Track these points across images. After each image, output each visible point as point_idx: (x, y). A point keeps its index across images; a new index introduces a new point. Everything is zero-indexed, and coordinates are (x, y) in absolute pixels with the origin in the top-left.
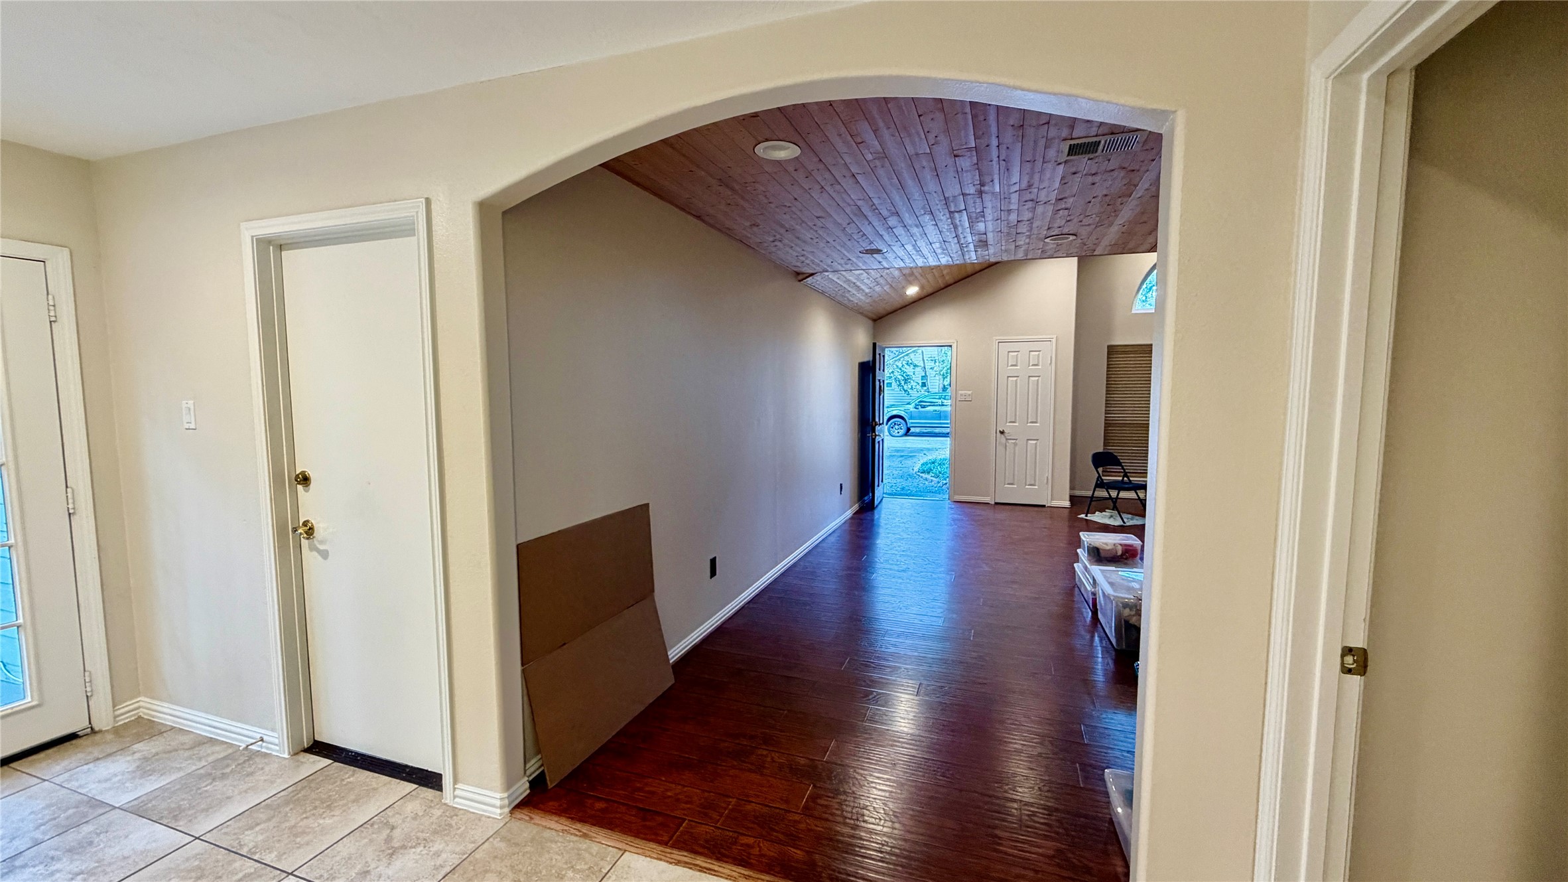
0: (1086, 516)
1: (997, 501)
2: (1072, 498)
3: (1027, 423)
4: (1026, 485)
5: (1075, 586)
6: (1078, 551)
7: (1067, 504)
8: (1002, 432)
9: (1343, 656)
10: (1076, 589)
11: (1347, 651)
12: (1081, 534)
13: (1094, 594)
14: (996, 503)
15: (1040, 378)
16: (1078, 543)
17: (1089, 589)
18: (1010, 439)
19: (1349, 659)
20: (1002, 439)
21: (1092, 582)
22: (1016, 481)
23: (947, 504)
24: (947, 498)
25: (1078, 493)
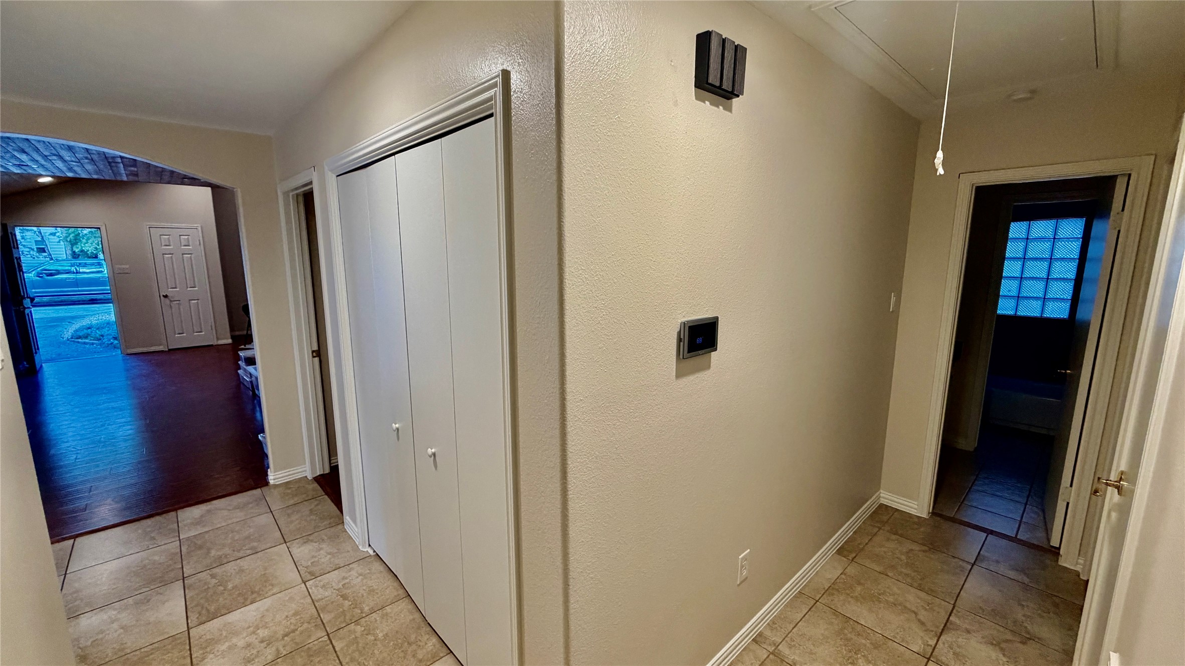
0: (245, 346)
1: (170, 348)
2: (233, 337)
3: (187, 288)
4: (194, 333)
5: (241, 382)
6: (239, 362)
7: (230, 341)
8: (166, 296)
9: (312, 353)
10: (242, 386)
11: (313, 352)
12: (239, 352)
13: (251, 382)
14: (170, 350)
15: (193, 255)
16: (238, 358)
17: (248, 380)
18: (174, 301)
19: (314, 354)
20: (167, 301)
21: (249, 376)
22: (184, 331)
23: (120, 357)
24: (120, 353)
25: (237, 333)
